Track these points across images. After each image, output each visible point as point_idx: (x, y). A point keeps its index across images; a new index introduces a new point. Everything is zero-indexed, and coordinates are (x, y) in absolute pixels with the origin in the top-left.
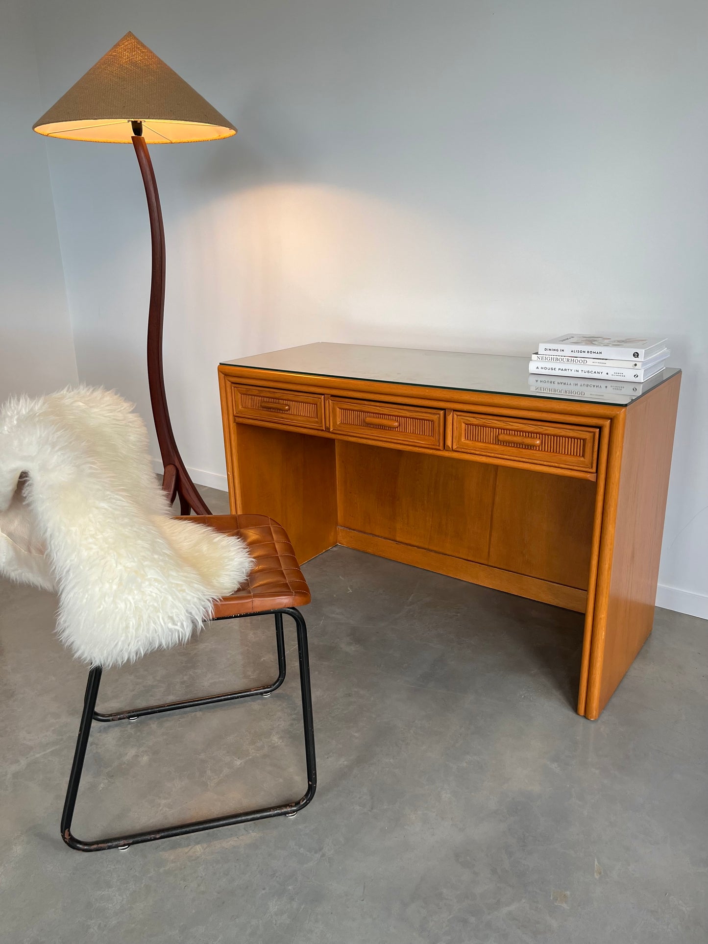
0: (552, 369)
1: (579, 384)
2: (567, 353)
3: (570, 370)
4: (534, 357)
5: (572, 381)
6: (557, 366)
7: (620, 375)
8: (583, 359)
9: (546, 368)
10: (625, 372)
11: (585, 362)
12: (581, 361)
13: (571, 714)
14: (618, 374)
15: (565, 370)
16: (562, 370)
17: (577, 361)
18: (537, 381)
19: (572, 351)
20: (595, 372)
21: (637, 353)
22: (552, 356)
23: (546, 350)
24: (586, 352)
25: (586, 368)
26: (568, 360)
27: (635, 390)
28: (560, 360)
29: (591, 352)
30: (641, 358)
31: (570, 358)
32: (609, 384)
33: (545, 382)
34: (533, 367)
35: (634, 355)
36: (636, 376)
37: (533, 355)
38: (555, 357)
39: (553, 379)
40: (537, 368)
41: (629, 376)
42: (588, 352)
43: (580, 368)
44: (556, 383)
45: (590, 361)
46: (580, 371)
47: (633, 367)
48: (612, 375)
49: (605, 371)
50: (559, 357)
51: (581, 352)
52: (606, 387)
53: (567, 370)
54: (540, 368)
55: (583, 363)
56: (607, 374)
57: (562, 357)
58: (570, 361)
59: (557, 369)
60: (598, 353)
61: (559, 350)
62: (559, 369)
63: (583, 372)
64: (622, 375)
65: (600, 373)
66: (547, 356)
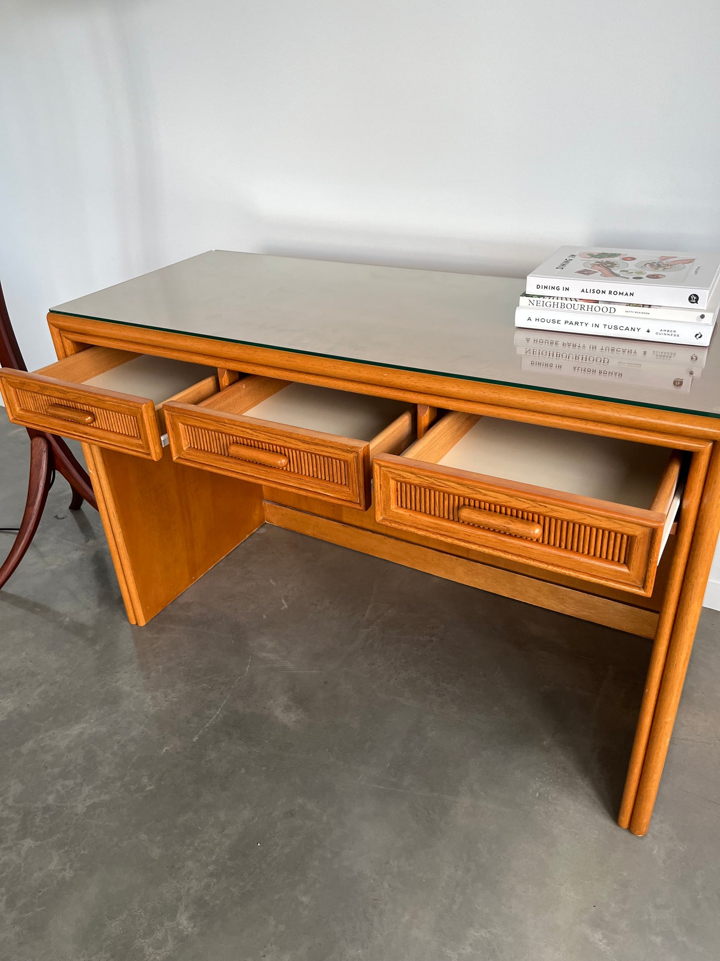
0: (554, 321)
1: (598, 348)
2: (575, 293)
3: (584, 325)
4: (524, 301)
5: (588, 342)
6: (563, 315)
7: (670, 333)
8: (609, 306)
9: (543, 320)
10: (679, 329)
11: (613, 310)
12: (605, 310)
14: (666, 333)
15: (577, 323)
16: (571, 323)
17: (597, 309)
18: (528, 340)
19: (583, 291)
20: (627, 329)
21: (695, 295)
22: (555, 300)
23: (538, 287)
24: (607, 292)
25: (612, 321)
26: (582, 308)
27: (694, 359)
28: (569, 306)
29: (615, 293)
30: (702, 304)
31: (586, 304)
32: (650, 349)
33: (541, 342)
34: (521, 319)
35: (690, 299)
36: (699, 336)
37: (521, 297)
38: (559, 300)
39: (555, 338)
40: (529, 319)
41: (686, 336)
42: (610, 292)
43: (602, 320)
44: (560, 344)
45: (621, 310)
46: (601, 326)
47: (698, 320)
48: (657, 333)
49: (644, 327)
50: (566, 302)
51: (598, 292)
52: (645, 353)
53: (580, 324)
54: (533, 319)
55: (608, 313)
56: (648, 331)
57: (572, 302)
58: (586, 308)
59: (562, 322)
60: (627, 294)
61: (561, 288)
62: (566, 322)
63: (607, 327)
64: (674, 333)
65: (636, 330)
66: (546, 300)
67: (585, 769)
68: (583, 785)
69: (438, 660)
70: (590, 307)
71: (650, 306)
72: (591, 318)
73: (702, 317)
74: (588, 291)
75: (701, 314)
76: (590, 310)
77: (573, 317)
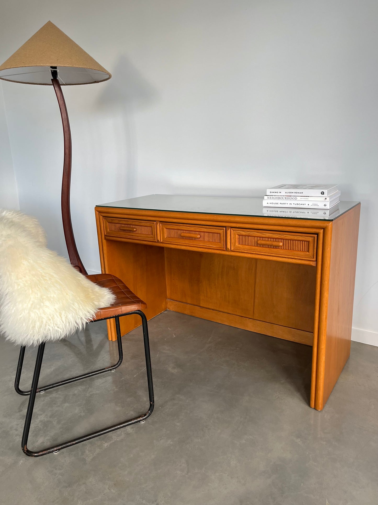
0: (276, 204)
1: (292, 212)
2: (283, 194)
3: (286, 204)
4: (266, 197)
5: (289, 210)
6: (279, 201)
7: (316, 205)
8: (295, 197)
9: (272, 203)
10: (319, 204)
11: (296, 198)
12: (293, 198)
13: (307, 407)
14: (314, 205)
15: (284, 204)
16: (282, 204)
17: (291, 198)
18: (268, 211)
19: (286, 193)
20: (301, 204)
21: (323, 192)
22: (276, 196)
23: (271, 192)
24: (294, 193)
25: (296, 202)
26: (286, 198)
27: (325, 213)
28: (281, 198)
29: (297, 193)
30: (326, 194)
31: (287, 197)
32: (310, 211)
33: (272, 211)
34: (265, 203)
35: (321, 193)
36: (325, 205)
37: (265, 196)
38: (278, 196)
39: (277, 209)
40: (268, 203)
41: (321, 206)
42: (295, 193)
43: (292, 202)
44: (279, 211)
45: (299, 198)
47: (324, 200)
48: (311, 205)
49: (307, 203)
50: (280, 197)
51: (291, 193)
52: (308, 213)
54: (269, 203)
55: (294, 200)
56: (308, 205)
57: (282, 197)
58: (287, 198)
59: (279, 204)
60: (300, 193)
61: (278, 192)
62: (280, 203)
63: (294, 204)
64: (317, 205)
65: (304, 204)
66: (273, 196)
67: (298, 390)
68: (298, 395)
69: (238, 355)
70: (288, 198)
71: (308, 196)
72: (289, 202)
73: (326, 199)
74: (288, 193)
75: (325, 198)
76: (288, 199)
77: (283, 202)
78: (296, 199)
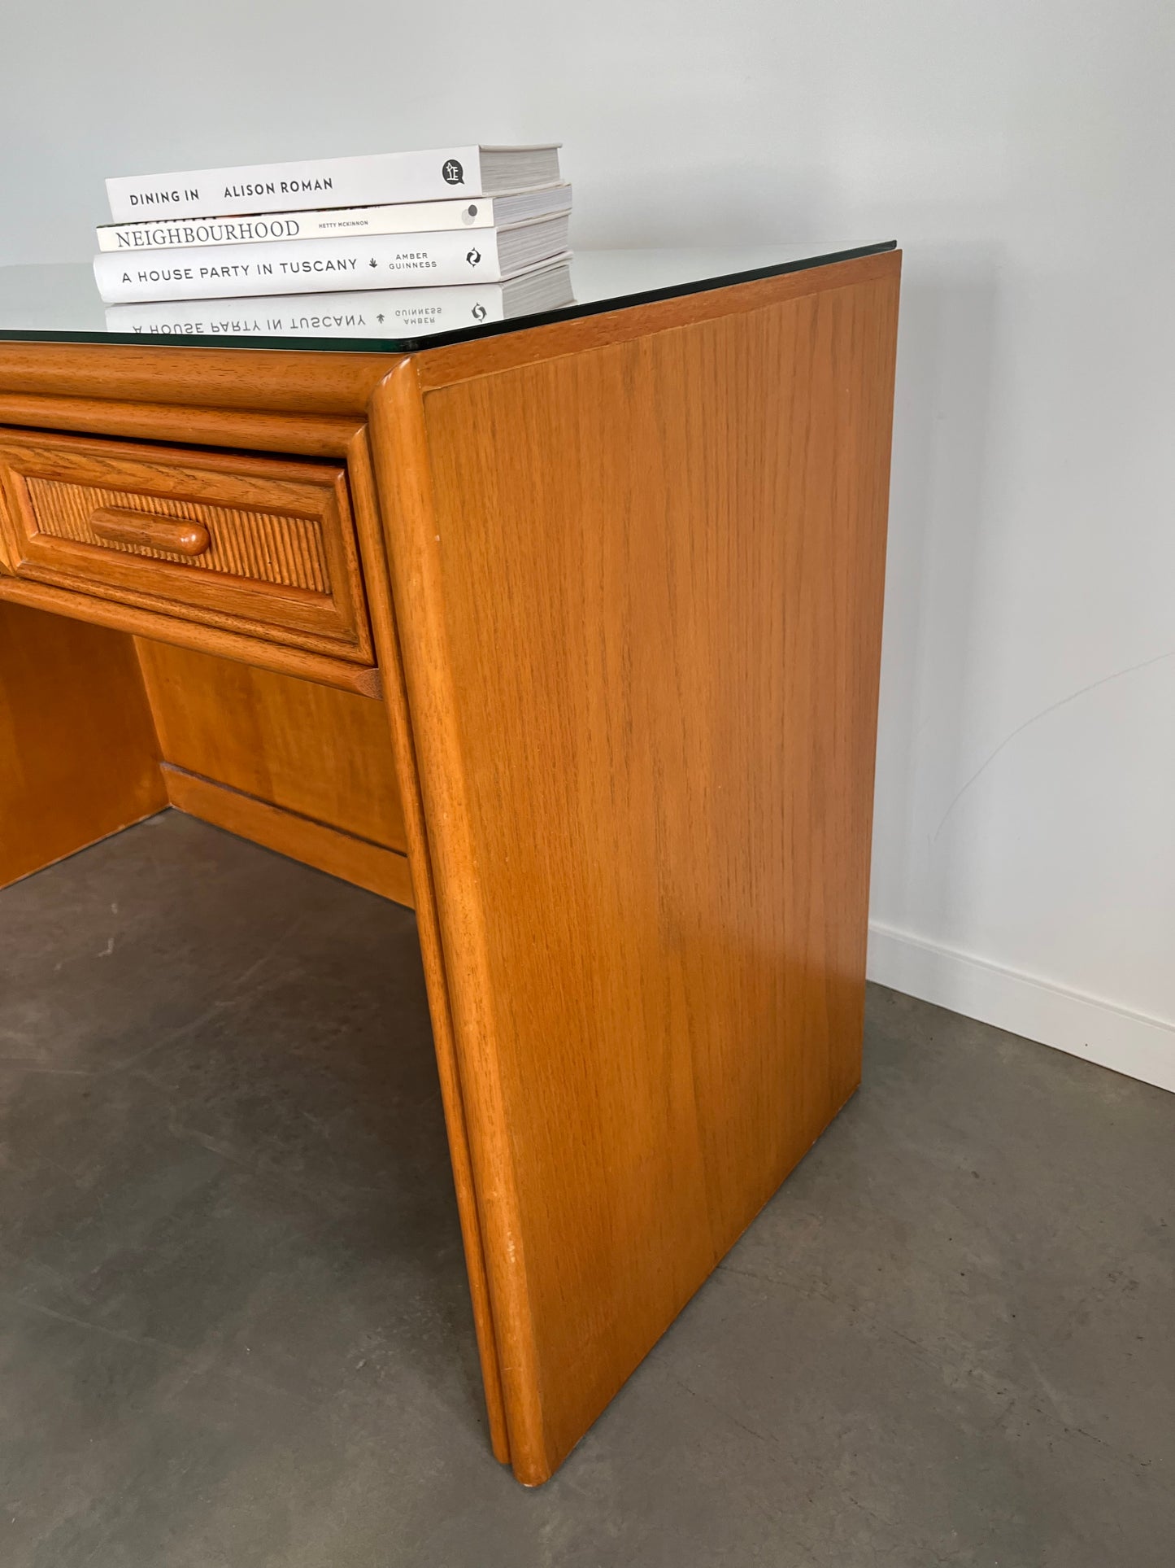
0: (177, 275)
2: (212, 201)
3: (240, 270)
4: (107, 239)
6: (194, 258)
7: (416, 260)
8: (282, 218)
9: (155, 276)
10: (433, 249)
11: (293, 228)
12: (276, 229)
14: (409, 261)
15: (225, 270)
16: (214, 273)
17: (261, 231)
19: (227, 193)
20: (330, 266)
21: (454, 163)
22: (171, 225)
23: (132, 200)
24: (278, 188)
25: (296, 256)
26: (230, 232)
29: (295, 186)
30: (471, 182)
31: (235, 222)
34: (109, 283)
35: (446, 174)
36: (473, 258)
38: (180, 225)
40: (126, 278)
41: (449, 263)
42: (286, 188)
43: (274, 253)
45: (310, 225)
46: (277, 269)
47: (465, 220)
48: (392, 267)
49: (362, 253)
50: (194, 225)
51: (259, 189)
53: (232, 271)
54: (134, 276)
55: (285, 236)
56: (373, 265)
57: (208, 223)
58: (237, 232)
59: (195, 274)
60: (318, 186)
61: (182, 196)
62: (203, 272)
63: (288, 267)
64: (424, 260)
65: (349, 265)
66: (152, 227)
70: (245, 227)
72: (253, 258)
74: (239, 191)
75: (468, 204)
76: (246, 234)
77: (216, 261)
78: (291, 233)
